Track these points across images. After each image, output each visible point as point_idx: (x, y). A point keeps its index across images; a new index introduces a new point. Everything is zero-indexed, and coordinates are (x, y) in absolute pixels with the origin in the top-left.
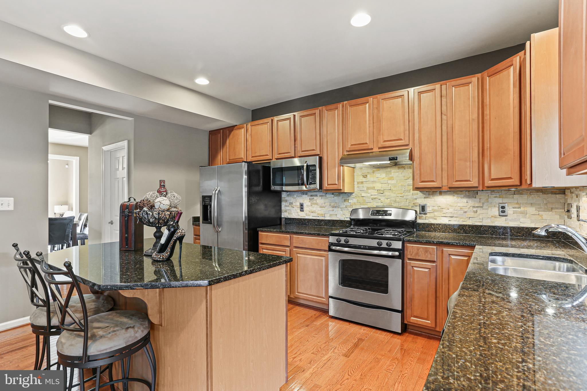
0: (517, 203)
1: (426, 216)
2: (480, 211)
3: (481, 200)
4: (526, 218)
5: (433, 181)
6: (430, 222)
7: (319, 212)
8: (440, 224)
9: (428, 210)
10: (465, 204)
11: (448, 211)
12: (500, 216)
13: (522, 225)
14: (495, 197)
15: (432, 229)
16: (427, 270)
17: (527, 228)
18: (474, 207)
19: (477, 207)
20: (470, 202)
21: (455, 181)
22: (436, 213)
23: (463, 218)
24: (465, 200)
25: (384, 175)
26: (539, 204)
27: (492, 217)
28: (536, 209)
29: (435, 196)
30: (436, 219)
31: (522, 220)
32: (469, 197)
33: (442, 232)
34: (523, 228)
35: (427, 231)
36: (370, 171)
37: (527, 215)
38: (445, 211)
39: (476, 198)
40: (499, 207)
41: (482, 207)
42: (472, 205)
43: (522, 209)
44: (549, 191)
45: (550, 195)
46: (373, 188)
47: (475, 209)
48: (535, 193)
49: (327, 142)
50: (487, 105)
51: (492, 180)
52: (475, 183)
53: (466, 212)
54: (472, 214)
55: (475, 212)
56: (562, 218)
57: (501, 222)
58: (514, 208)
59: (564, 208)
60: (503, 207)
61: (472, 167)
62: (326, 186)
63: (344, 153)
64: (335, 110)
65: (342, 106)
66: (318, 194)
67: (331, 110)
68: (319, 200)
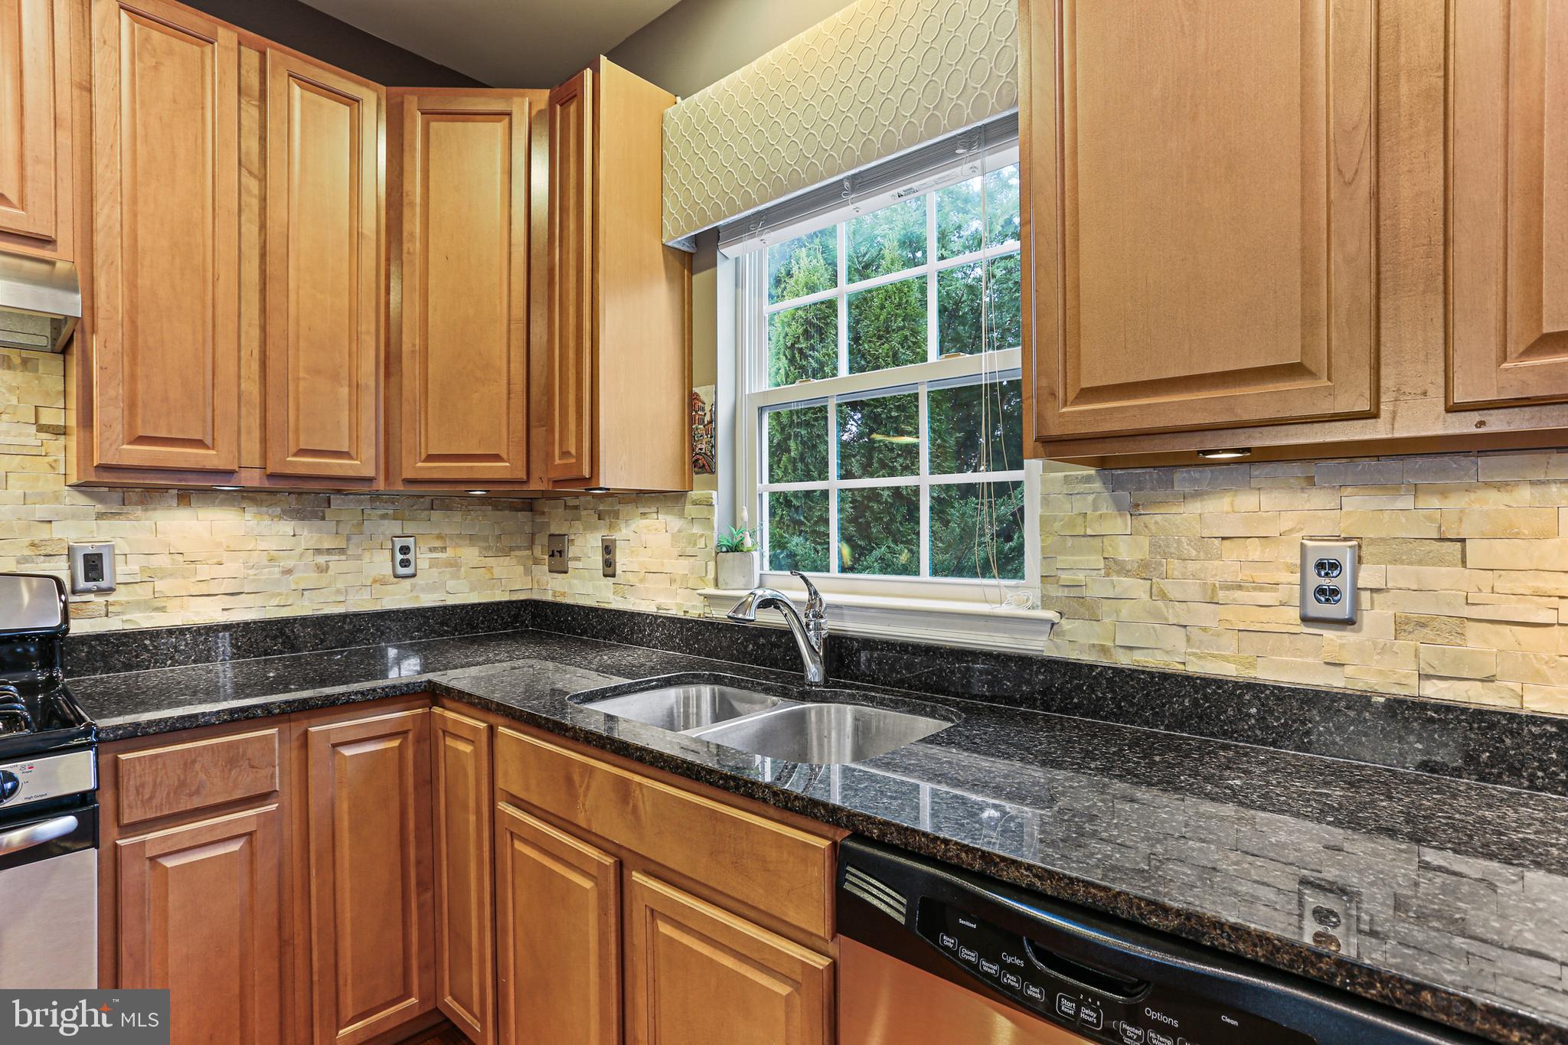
0: (440, 537)
1: (111, 598)
2: (336, 563)
3: (342, 525)
4: (458, 578)
5: (199, 443)
6: (129, 627)
8: (181, 631)
9: (118, 570)
10: (289, 543)
11: (217, 571)
12: (396, 576)
13: (451, 601)
14: (384, 517)
15: (145, 656)
16: (235, 847)
17: (464, 607)
18: (318, 551)
19: (329, 551)
20: (306, 533)
21: (293, 449)
22: (160, 585)
23: (280, 594)
24: (287, 527)
26: (486, 539)
27: (375, 581)
28: (480, 552)
29: (155, 509)
30: (162, 609)
31: (451, 584)
32: (299, 515)
33: (195, 661)
34: (455, 607)
35: (119, 666)
37: (463, 569)
38: (204, 572)
39: (323, 518)
40: (393, 550)
41: (342, 551)
42: (313, 544)
43: (450, 553)
44: (505, 502)
45: (507, 512)
47: (321, 559)
48: (478, 507)
50: (412, 204)
51: (430, 458)
52: (364, 464)
53: (289, 572)
54: (311, 578)
55: (322, 569)
56: (528, 572)
57: (399, 598)
58: (432, 550)
59: (531, 547)
60: (405, 550)
61: (355, 406)
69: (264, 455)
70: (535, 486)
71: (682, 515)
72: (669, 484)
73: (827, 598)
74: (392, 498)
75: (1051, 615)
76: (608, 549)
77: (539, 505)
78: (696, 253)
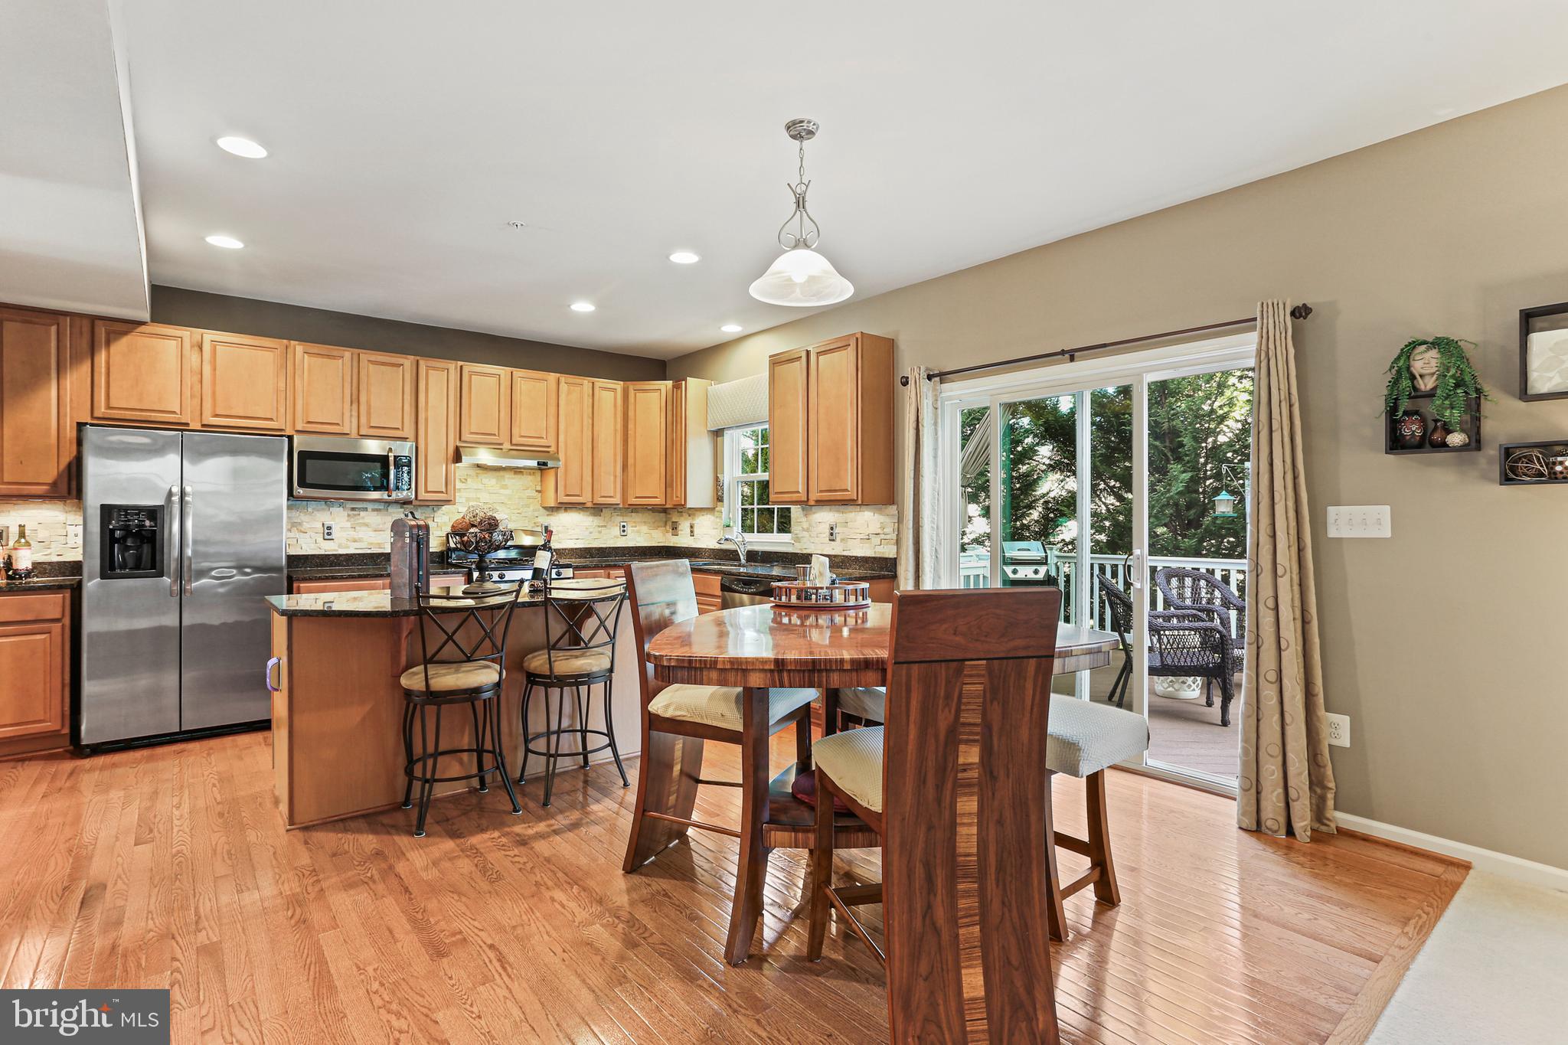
0: (635, 522)
2: (604, 531)
3: (607, 518)
5: (578, 496)
12: (621, 535)
13: (638, 545)
14: (618, 515)
17: (642, 547)
18: (599, 526)
19: (601, 527)
20: (596, 521)
22: (560, 536)
23: (588, 540)
25: (493, 481)
26: (650, 523)
27: (615, 537)
28: (648, 528)
29: (559, 513)
30: (560, 543)
31: (638, 539)
32: (596, 515)
34: (639, 547)
36: (472, 472)
37: (642, 534)
38: (570, 532)
39: (601, 516)
40: (620, 526)
41: (605, 526)
43: (637, 528)
44: (657, 511)
45: (657, 513)
47: (600, 529)
48: (647, 512)
49: (426, 420)
51: (637, 497)
52: (617, 500)
53: (591, 533)
54: (596, 535)
55: (600, 532)
56: (664, 535)
57: (622, 543)
58: (632, 527)
59: (665, 526)
60: (624, 526)
61: (615, 482)
62: (422, 495)
63: (459, 444)
64: (443, 369)
65: (456, 368)
66: (370, 506)
67: (435, 368)
68: (371, 518)
69: (593, 498)
70: (667, 506)
71: (714, 515)
72: (710, 506)
73: (747, 540)
74: (622, 509)
75: (793, 542)
76: (692, 526)
77: (668, 511)
78: (718, 433)
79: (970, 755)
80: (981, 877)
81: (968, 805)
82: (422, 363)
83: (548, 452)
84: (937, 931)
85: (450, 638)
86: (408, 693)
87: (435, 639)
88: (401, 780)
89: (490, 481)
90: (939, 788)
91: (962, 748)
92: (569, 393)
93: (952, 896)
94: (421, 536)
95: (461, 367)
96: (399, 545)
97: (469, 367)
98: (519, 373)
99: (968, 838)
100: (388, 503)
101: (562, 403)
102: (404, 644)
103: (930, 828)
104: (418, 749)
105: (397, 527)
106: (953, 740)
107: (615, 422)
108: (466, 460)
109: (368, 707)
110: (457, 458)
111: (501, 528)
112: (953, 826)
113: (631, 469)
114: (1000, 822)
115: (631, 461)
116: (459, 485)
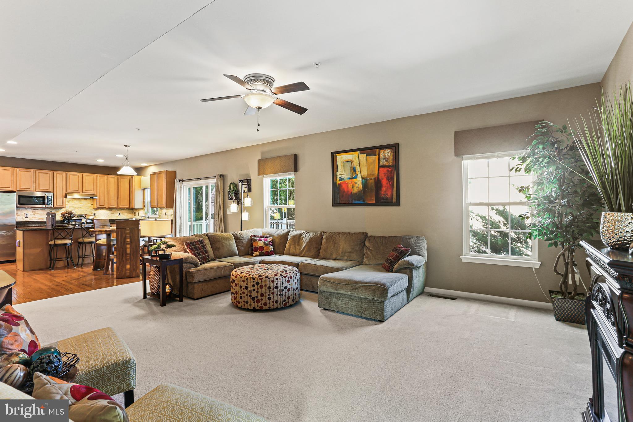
0: (122, 212)
3: (114, 211)
4: (125, 216)
5: (104, 206)
7: (40, 218)
9: (96, 215)
14: (117, 211)
18: (111, 213)
21: (110, 206)
22: (99, 216)
24: (109, 211)
25: (78, 202)
28: (127, 214)
30: (99, 218)
32: (110, 210)
36: (71, 200)
39: (112, 211)
41: (113, 213)
43: (123, 214)
46: (73, 207)
49: (56, 187)
51: (121, 206)
52: (116, 206)
53: (109, 215)
55: (112, 215)
56: (132, 216)
57: (119, 218)
59: (133, 213)
60: (119, 213)
61: (115, 202)
62: (55, 206)
63: (66, 193)
64: (61, 174)
65: (65, 173)
66: (39, 209)
67: (59, 174)
68: (40, 212)
69: (108, 206)
71: (143, 210)
72: (142, 208)
73: (150, 216)
74: (118, 209)
75: (159, 217)
76: (139, 213)
77: (131, 209)
78: (144, 189)
79: (128, 240)
80: (130, 255)
81: (128, 246)
82: (55, 173)
83: (94, 194)
84: (123, 261)
85: (60, 234)
86: (50, 245)
87: (56, 234)
88: (49, 262)
89: (77, 202)
90: (124, 244)
91: (127, 239)
92: (100, 179)
93: (126, 257)
94: (54, 216)
95: (67, 173)
96: (49, 217)
97: (69, 173)
98: (85, 175)
99: (128, 250)
100: (45, 208)
101: (98, 182)
102: (49, 236)
103: (123, 249)
104: (52, 258)
105: (48, 214)
106: (125, 238)
107: (115, 186)
108: (69, 197)
109: (41, 249)
110: (66, 196)
111: (73, 214)
112: (126, 249)
113: (119, 199)
114: (133, 248)
115: (120, 196)
116: (66, 203)
